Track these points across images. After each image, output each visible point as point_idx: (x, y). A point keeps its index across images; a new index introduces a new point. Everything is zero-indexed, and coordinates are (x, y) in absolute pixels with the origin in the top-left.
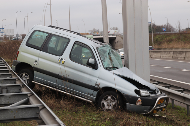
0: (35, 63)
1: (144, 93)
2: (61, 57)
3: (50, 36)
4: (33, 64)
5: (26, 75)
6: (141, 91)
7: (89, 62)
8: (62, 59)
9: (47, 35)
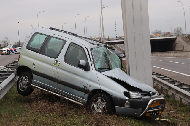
0: (33, 66)
1: (134, 95)
2: (56, 59)
3: (49, 37)
4: (32, 67)
5: (26, 78)
6: (131, 93)
7: (80, 63)
8: (57, 61)
9: (46, 37)
